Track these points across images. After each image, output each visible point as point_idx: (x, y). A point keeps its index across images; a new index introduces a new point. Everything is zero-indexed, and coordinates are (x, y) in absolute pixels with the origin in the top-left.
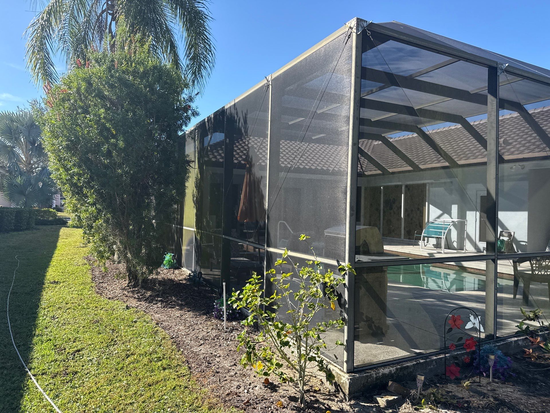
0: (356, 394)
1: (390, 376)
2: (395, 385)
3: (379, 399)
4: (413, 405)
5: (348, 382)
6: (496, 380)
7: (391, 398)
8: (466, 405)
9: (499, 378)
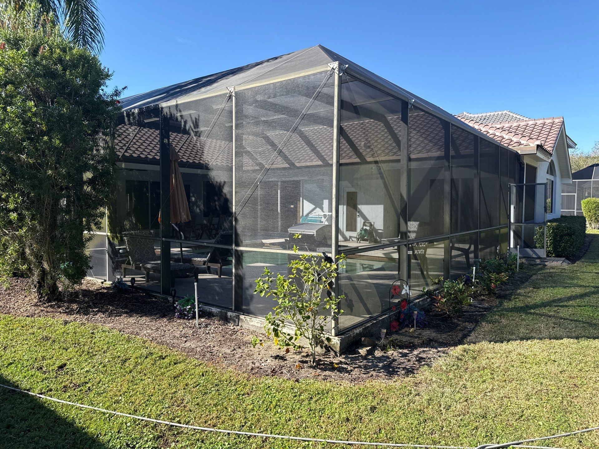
0: (344, 351)
1: (360, 335)
2: (367, 339)
3: (360, 351)
4: (382, 350)
5: (339, 342)
6: (418, 328)
7: (368, 348)
8: (412, 345)
9: (419, 327)
